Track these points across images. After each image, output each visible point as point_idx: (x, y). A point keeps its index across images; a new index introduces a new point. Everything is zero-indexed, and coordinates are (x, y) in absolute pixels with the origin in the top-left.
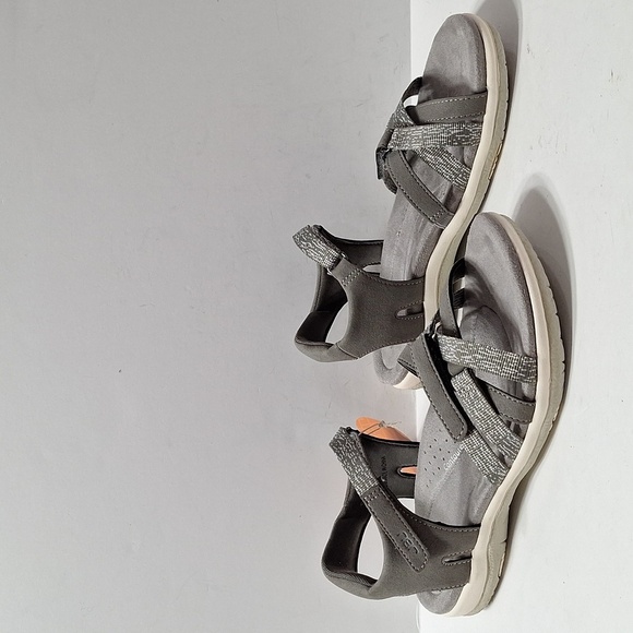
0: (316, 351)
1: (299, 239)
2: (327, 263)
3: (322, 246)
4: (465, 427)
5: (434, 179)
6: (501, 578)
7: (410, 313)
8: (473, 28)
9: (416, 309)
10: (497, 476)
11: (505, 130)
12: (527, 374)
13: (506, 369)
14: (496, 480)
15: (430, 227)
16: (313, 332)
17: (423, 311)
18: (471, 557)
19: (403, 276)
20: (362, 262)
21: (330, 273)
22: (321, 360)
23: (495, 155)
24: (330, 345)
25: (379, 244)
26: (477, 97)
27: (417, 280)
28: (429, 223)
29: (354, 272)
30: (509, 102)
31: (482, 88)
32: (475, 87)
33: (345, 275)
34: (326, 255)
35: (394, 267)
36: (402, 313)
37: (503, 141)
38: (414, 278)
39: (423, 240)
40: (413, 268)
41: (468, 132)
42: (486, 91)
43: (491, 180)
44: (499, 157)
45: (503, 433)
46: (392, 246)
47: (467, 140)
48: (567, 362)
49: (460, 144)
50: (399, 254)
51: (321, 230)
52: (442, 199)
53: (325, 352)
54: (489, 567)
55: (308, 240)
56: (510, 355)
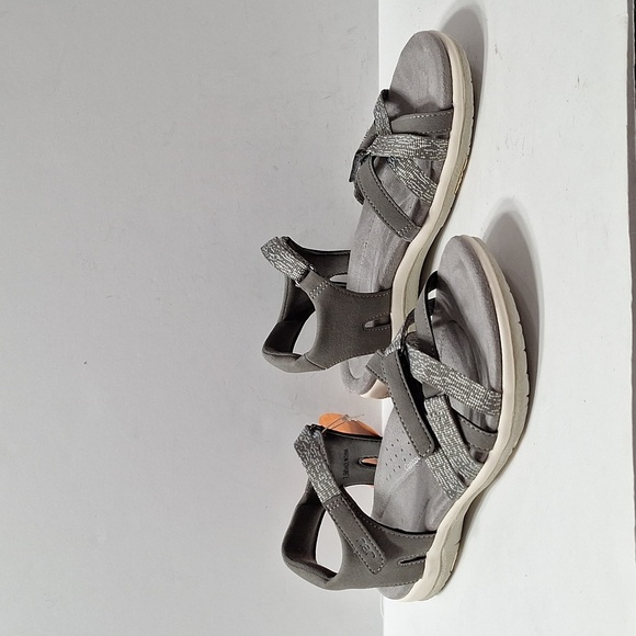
0: (284, 362)
1: (267, 250)
2: (296, 275)
3: (290, 258)
4: (432, 446)
5: (401, 191)
6: (452, 573)
7: (377, 324)
8: (439, 45)
9: (383, 320)
10: (455, 493)
11: (471, 146)
12: (492, 407)
13: (472, 399)
14: (454, 495)
15: (397, 240)
16: (280, 342)
17: (390, 322)
18: (425, 557)
19: (371, 288)
20: (329, 273)
21: (298, 285)
22: (289, 370)
23: (461, 170)
24: (297, 356)
25: (346, 255)
26: (444, 113)
27: (385, 292)
28: (396, 236)
29: (322, 285)
30: (475, 118)
31: (448, 105)
32: (441, 104)
33: (313, 287)
34: (294, 267)
35: (361, 278)
36: (370, 324)
37: (469, 156)
38: (382, 289)
39: (390, 253)
40: (381, 280)
41: (434, 147)
42: (452, 107)
43: (457, 195)
44: (464, 172)
45: (466, 461)
46: (359, 257)
47: (434, 154)
48: (531, 396)
49: (427, 158)
50: (366, 265)
51: (289, 241)
52: (409, 212)
53: (293, 363)
54: (441, 566)
55: (277, 252)
56: (478, 386)
